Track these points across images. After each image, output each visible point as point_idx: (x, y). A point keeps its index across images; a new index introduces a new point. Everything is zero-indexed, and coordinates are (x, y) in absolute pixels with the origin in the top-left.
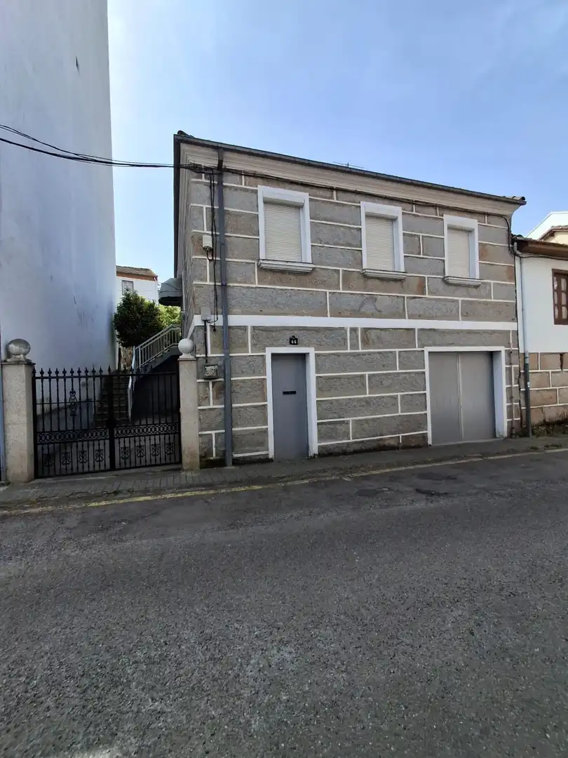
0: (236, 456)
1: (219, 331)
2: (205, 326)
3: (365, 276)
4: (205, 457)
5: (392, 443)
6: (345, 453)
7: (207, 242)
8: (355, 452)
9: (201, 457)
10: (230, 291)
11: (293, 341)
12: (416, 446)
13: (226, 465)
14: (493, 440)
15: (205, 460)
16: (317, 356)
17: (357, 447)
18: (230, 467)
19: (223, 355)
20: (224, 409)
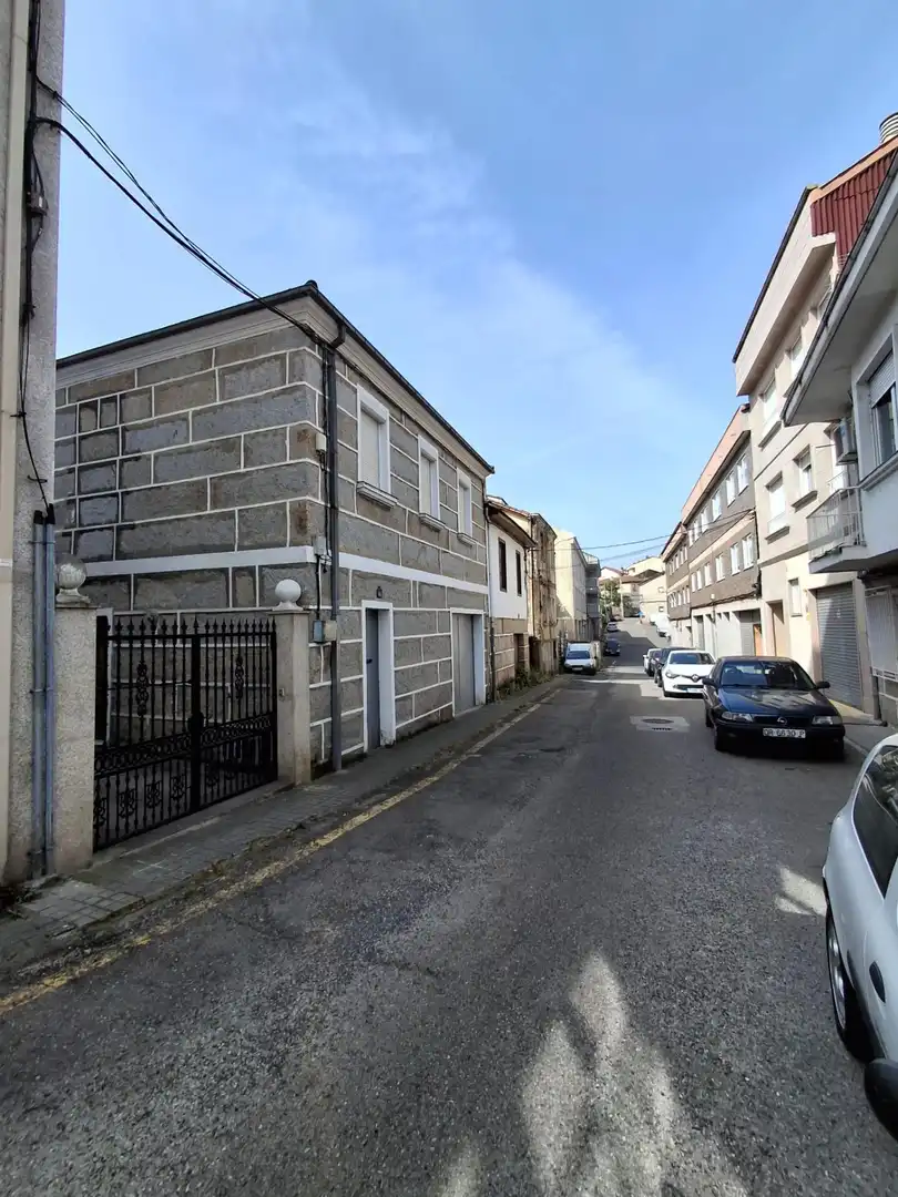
0: (343, 753)
1: (329, 572)
2: (317, 564)
3: (422, 522)
4: (315, 761)
5: (435, 718)
6: (411, 736)
7: (322, 444)
8: (418, 732)
9: (312, 762)
10: (341, 519)
11: (379, 595)
12: (445, 721)
13: (335, 771)
14: (474, 709)
15: (315, 765)
16: (395, 613)
17: (418, 727)
18: (341, 772)
19: (330, 608)
20: (332, 687)
